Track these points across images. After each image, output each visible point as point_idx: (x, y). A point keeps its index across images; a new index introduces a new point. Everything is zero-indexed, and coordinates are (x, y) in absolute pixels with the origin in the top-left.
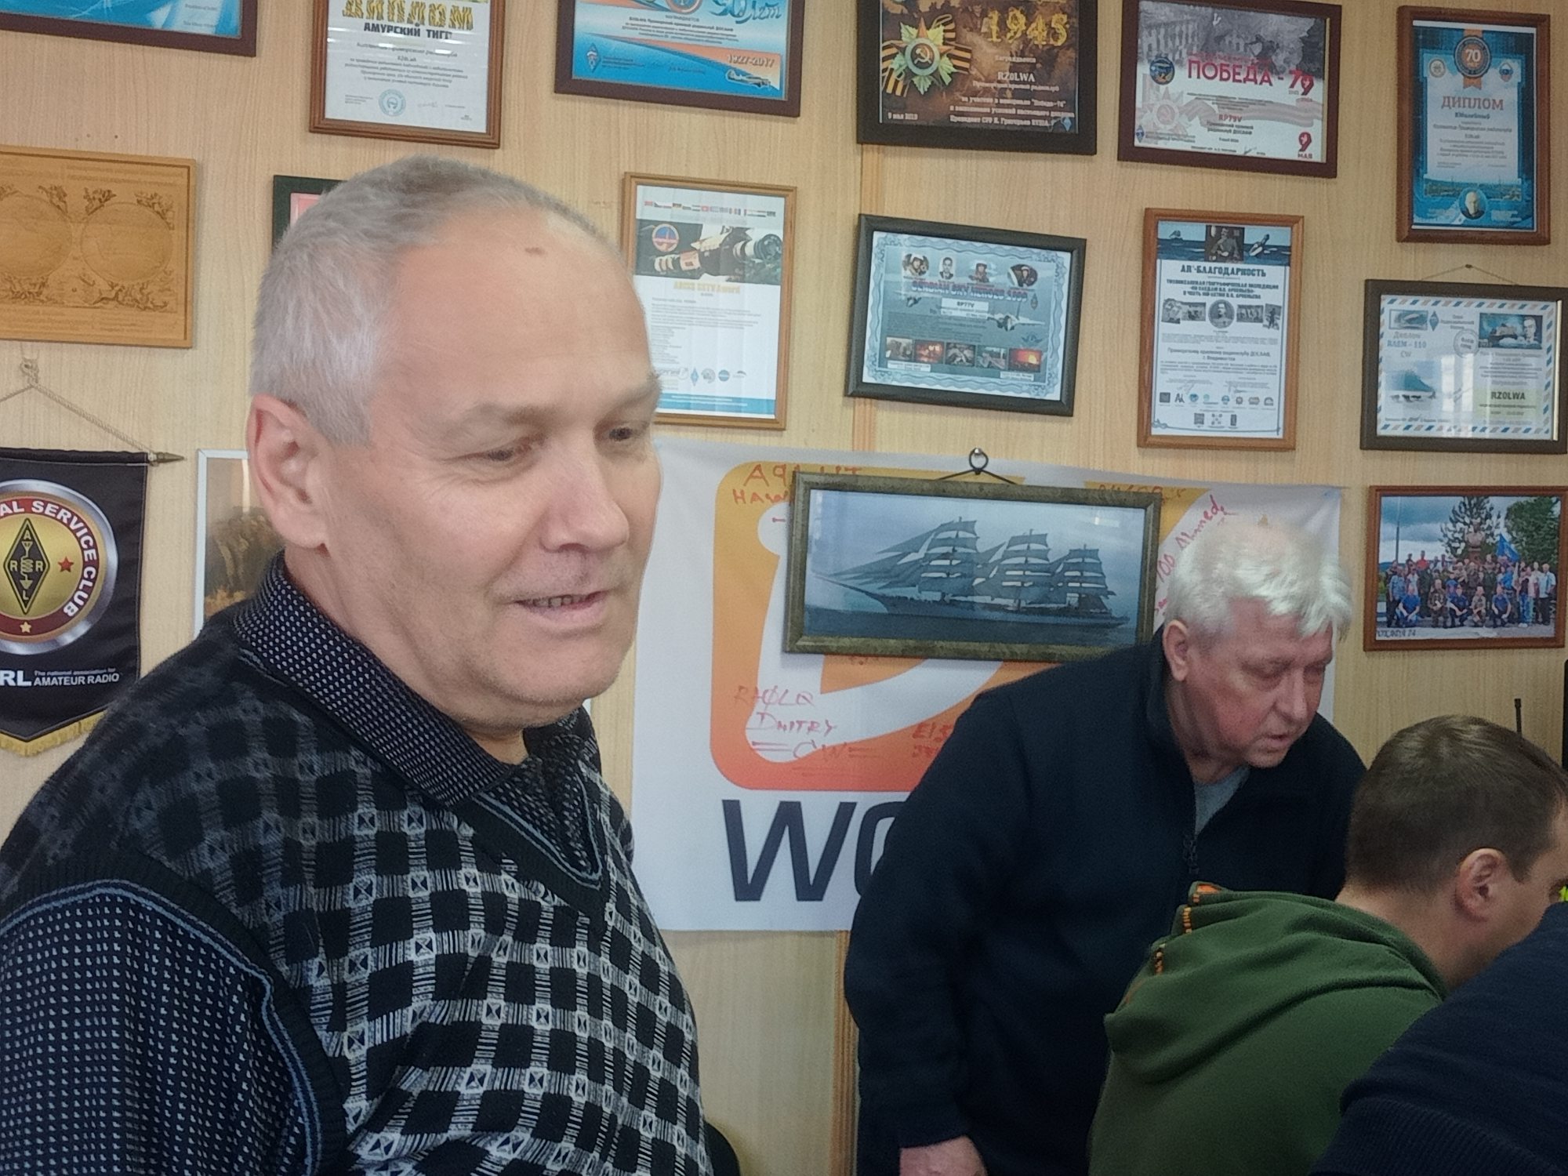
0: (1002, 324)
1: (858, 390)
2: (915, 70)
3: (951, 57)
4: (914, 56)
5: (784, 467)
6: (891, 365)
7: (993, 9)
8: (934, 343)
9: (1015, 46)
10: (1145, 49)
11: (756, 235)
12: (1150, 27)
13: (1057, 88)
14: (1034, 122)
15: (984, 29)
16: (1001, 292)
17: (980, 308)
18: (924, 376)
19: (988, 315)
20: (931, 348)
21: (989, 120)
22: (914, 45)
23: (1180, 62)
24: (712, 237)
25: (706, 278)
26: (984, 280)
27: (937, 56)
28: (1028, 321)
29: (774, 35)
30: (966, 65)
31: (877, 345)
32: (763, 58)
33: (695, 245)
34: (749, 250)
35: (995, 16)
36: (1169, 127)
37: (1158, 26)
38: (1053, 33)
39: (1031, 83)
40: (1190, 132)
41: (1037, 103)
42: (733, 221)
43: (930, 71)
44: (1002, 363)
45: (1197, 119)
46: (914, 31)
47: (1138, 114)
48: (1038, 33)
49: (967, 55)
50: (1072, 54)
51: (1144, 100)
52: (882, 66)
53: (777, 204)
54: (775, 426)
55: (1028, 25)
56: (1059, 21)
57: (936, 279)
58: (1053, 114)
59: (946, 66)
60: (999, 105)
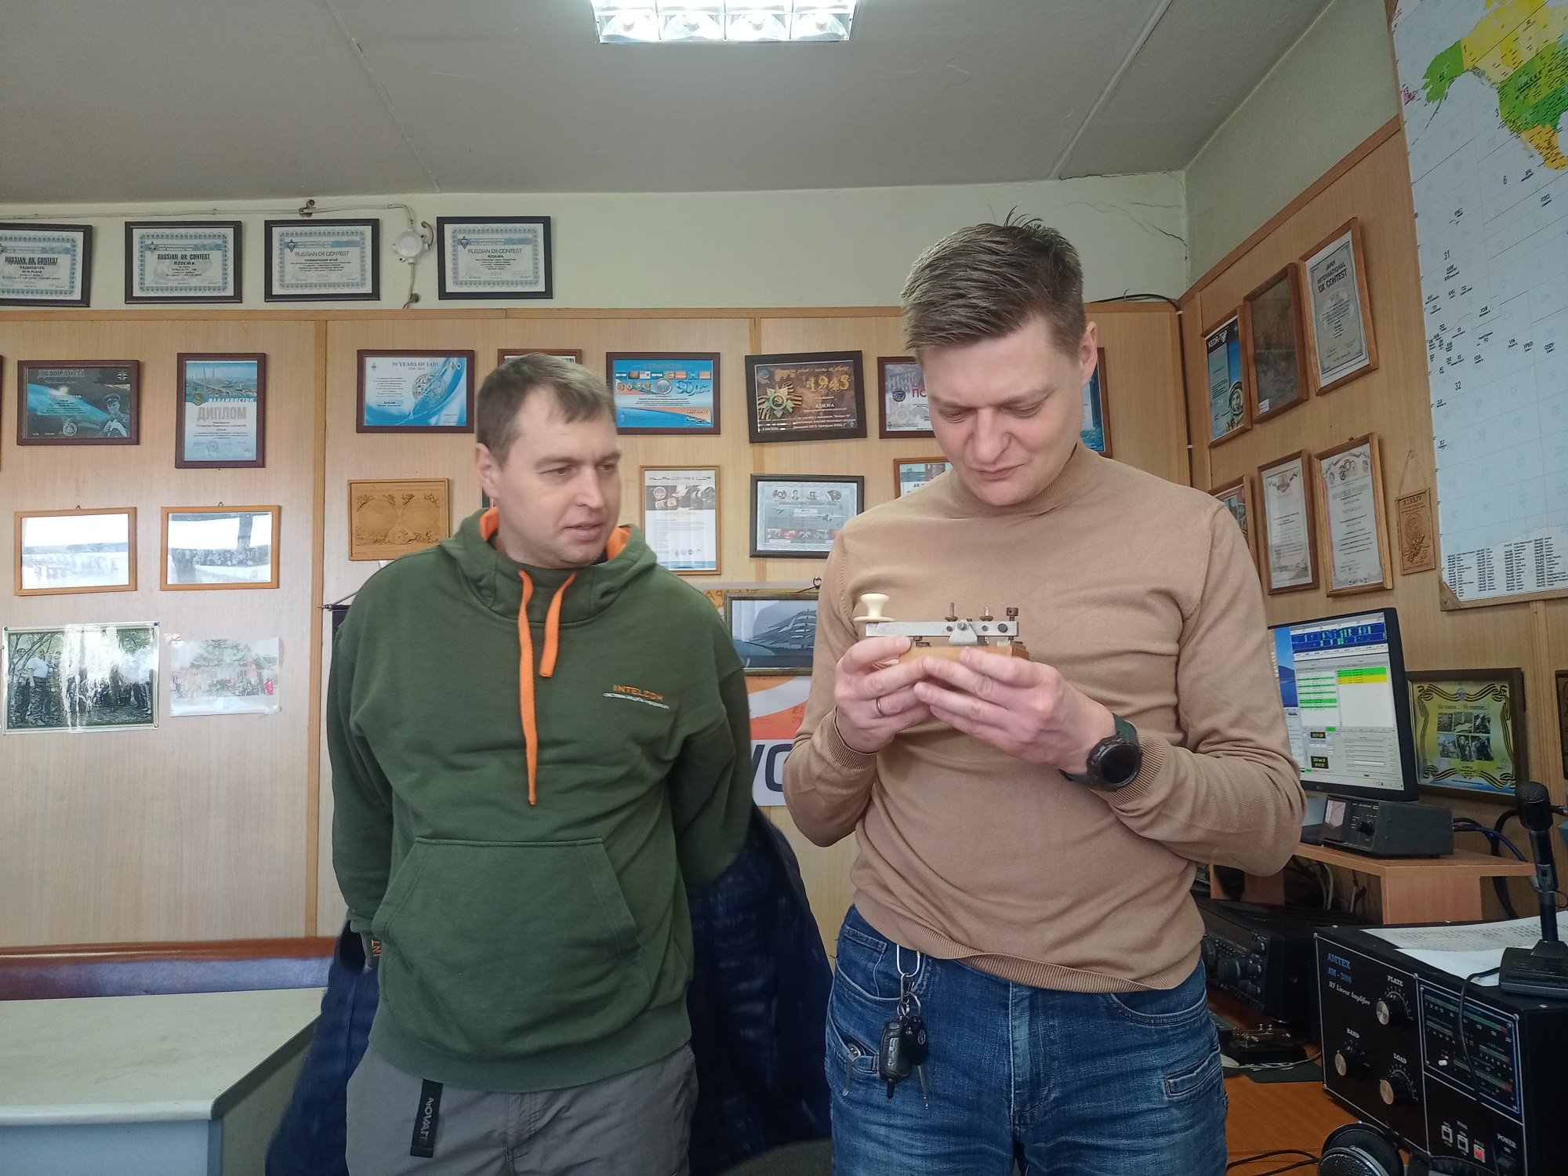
0: (825, 518)
1: (755, 554)
2: (775, 408)
3: (792, 400)
4: (774, 401)
5: (721, 591)
6: (771, 541)
7: (811, 377)
8: (791, 530)
9: (823, 392)
10: (890, 386)
11: (703, 488)
12: (891, 376)
13: (846, 409)
14: (835, 425)
15: (807, 386)
16: (823, 504)
17: (813, 512)
18: (786, 545)
19: (817, 515)
20: (790, 532)
21: (813, 426)
22: (772, 398)
23: (908, 391)
24: (682, 491)
25: (680, 509)
26: (814, 498)
27: (785, 400)
28: (837, 516)
29: (707, 399)
30: (800, 403)
31: (763, 533)
32: (702, 410)
33: (674, 495)
34: (699, 495)
35: (813, 380)
36: (905, 420)
37: (896, 375)
38: (841, 384)
39: (833, 408)
40: (915, 422)
41: (836, 416)
42: (692, 483)
43: (782, 407)
44: (826, 537)
45: (918, 416)
46: (773, 391)
47: (887, 416)
48: (834, 385)
49: (800, 399)
50: (852, 393)
51: (890, 409)
52: (758, 407)
53: (712, 473)
54: (717, 573)
55: (829, 382)
56: (845, 378)
57: (791, 500)
58: (844, 421)
59: (790, 405)
60: (817, 419)
